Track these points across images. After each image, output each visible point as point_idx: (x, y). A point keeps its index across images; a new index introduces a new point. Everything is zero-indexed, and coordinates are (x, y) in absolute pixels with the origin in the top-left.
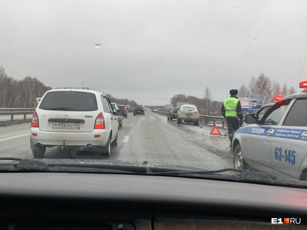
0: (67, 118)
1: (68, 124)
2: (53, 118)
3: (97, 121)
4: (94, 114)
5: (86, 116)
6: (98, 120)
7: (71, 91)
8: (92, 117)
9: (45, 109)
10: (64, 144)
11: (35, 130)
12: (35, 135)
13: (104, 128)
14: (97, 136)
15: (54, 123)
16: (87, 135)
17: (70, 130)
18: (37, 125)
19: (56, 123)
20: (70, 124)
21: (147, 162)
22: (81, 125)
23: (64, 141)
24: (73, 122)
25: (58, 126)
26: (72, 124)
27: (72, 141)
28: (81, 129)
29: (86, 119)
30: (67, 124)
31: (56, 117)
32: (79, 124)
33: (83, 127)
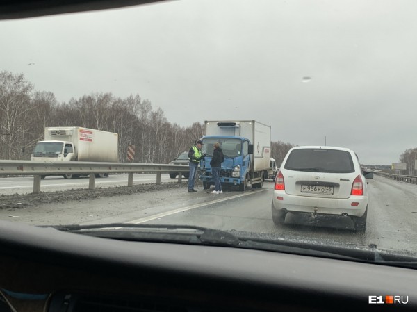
0: (318, 180)
1: (320, 187)
2: (301, 180)
3: (354, 185)
4: (351, 176)
5: (341, 179)
6: (356, 185)
7: (320, 149)
8: (348, 180)
9: (292, 170)
10: (316, 211)
11: (279, 193)
12: (280, 198)
13: (363, 195)
14: (355, 204)
15: (303, 186)
16: (341, 202)
17: (321, 195)
18: (282, 187)
19: (305, 186)
20: (321, 188)
21: (376, 246)
22: (335, 189)
23: (315, 208)
24: (325, 186)
25: (307, 190)
26: (324, 188)
27: (324, 208)
28: (334, 194)
29: (341, 183)
30: (317, 188)
31: (305, 180)
32: (332, 189)
33: (337, 192)
